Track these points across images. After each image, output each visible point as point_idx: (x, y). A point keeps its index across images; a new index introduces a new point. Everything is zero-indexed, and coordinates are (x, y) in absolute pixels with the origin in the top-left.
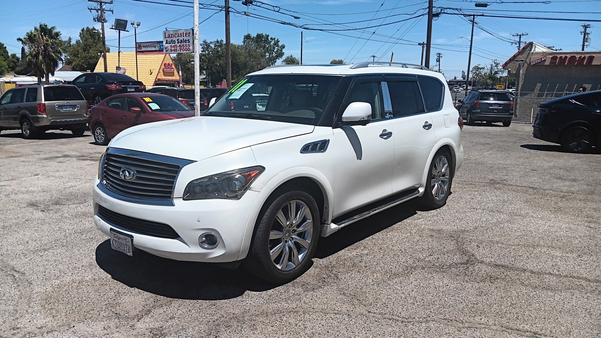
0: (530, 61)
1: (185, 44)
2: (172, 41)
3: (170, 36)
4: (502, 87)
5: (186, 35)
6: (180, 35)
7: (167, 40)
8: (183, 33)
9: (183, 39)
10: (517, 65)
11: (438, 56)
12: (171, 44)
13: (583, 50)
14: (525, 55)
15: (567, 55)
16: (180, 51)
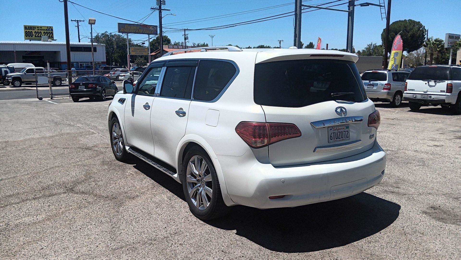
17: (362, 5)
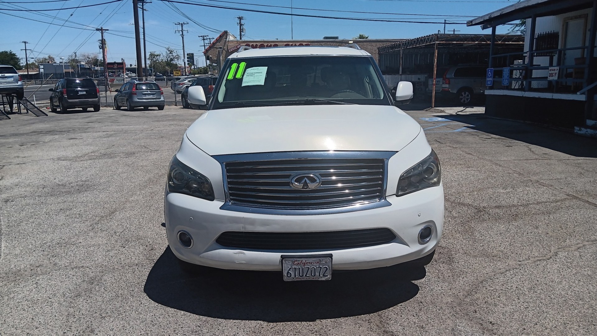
0: (228, 48)
4: (178, 73)
10: (217, 52)
11: (100, 43)
13: (241, 39)
14: (222, 42)
15: (257, 44)
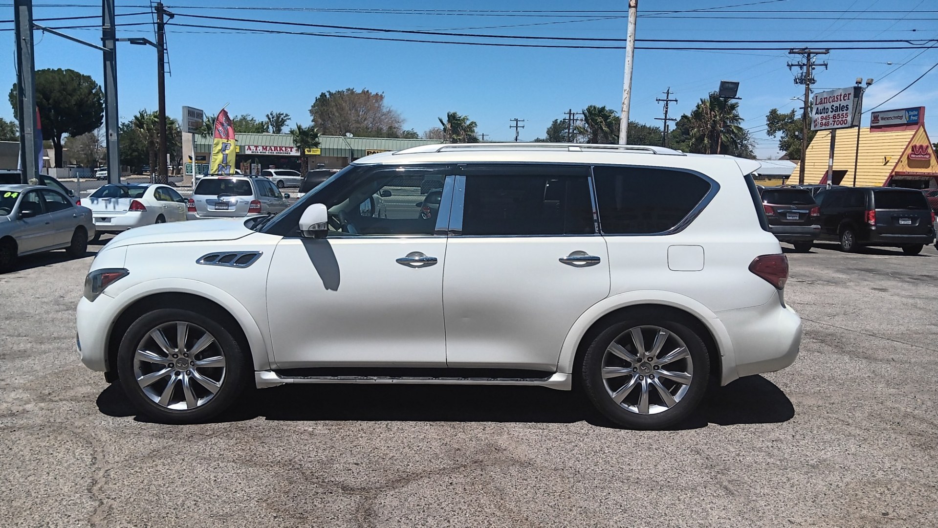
1: (841, 112)
2: (824, 108)
3: (823, 102)
5: (844, 97)
6: (836, 99)
7: (818, 108)
8: (841, 95)
9: (840, 105)
12: (823, 115)
16: (834, 125)
17: (133, 41)
